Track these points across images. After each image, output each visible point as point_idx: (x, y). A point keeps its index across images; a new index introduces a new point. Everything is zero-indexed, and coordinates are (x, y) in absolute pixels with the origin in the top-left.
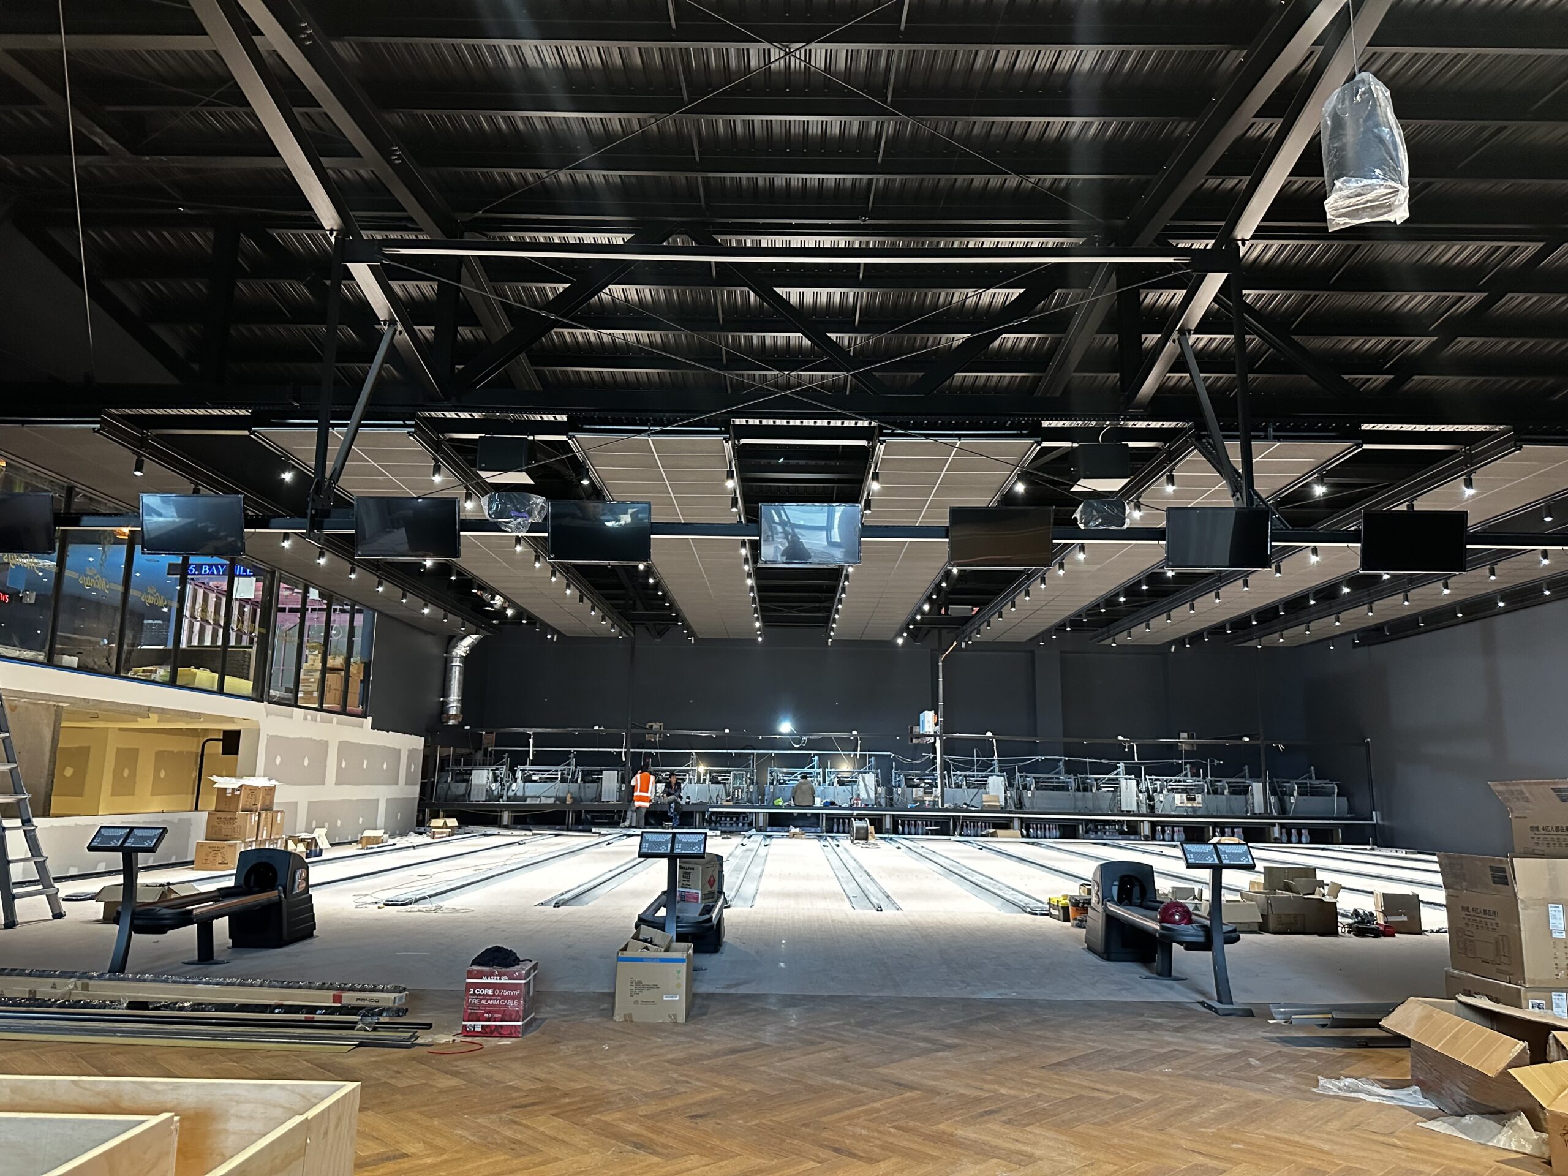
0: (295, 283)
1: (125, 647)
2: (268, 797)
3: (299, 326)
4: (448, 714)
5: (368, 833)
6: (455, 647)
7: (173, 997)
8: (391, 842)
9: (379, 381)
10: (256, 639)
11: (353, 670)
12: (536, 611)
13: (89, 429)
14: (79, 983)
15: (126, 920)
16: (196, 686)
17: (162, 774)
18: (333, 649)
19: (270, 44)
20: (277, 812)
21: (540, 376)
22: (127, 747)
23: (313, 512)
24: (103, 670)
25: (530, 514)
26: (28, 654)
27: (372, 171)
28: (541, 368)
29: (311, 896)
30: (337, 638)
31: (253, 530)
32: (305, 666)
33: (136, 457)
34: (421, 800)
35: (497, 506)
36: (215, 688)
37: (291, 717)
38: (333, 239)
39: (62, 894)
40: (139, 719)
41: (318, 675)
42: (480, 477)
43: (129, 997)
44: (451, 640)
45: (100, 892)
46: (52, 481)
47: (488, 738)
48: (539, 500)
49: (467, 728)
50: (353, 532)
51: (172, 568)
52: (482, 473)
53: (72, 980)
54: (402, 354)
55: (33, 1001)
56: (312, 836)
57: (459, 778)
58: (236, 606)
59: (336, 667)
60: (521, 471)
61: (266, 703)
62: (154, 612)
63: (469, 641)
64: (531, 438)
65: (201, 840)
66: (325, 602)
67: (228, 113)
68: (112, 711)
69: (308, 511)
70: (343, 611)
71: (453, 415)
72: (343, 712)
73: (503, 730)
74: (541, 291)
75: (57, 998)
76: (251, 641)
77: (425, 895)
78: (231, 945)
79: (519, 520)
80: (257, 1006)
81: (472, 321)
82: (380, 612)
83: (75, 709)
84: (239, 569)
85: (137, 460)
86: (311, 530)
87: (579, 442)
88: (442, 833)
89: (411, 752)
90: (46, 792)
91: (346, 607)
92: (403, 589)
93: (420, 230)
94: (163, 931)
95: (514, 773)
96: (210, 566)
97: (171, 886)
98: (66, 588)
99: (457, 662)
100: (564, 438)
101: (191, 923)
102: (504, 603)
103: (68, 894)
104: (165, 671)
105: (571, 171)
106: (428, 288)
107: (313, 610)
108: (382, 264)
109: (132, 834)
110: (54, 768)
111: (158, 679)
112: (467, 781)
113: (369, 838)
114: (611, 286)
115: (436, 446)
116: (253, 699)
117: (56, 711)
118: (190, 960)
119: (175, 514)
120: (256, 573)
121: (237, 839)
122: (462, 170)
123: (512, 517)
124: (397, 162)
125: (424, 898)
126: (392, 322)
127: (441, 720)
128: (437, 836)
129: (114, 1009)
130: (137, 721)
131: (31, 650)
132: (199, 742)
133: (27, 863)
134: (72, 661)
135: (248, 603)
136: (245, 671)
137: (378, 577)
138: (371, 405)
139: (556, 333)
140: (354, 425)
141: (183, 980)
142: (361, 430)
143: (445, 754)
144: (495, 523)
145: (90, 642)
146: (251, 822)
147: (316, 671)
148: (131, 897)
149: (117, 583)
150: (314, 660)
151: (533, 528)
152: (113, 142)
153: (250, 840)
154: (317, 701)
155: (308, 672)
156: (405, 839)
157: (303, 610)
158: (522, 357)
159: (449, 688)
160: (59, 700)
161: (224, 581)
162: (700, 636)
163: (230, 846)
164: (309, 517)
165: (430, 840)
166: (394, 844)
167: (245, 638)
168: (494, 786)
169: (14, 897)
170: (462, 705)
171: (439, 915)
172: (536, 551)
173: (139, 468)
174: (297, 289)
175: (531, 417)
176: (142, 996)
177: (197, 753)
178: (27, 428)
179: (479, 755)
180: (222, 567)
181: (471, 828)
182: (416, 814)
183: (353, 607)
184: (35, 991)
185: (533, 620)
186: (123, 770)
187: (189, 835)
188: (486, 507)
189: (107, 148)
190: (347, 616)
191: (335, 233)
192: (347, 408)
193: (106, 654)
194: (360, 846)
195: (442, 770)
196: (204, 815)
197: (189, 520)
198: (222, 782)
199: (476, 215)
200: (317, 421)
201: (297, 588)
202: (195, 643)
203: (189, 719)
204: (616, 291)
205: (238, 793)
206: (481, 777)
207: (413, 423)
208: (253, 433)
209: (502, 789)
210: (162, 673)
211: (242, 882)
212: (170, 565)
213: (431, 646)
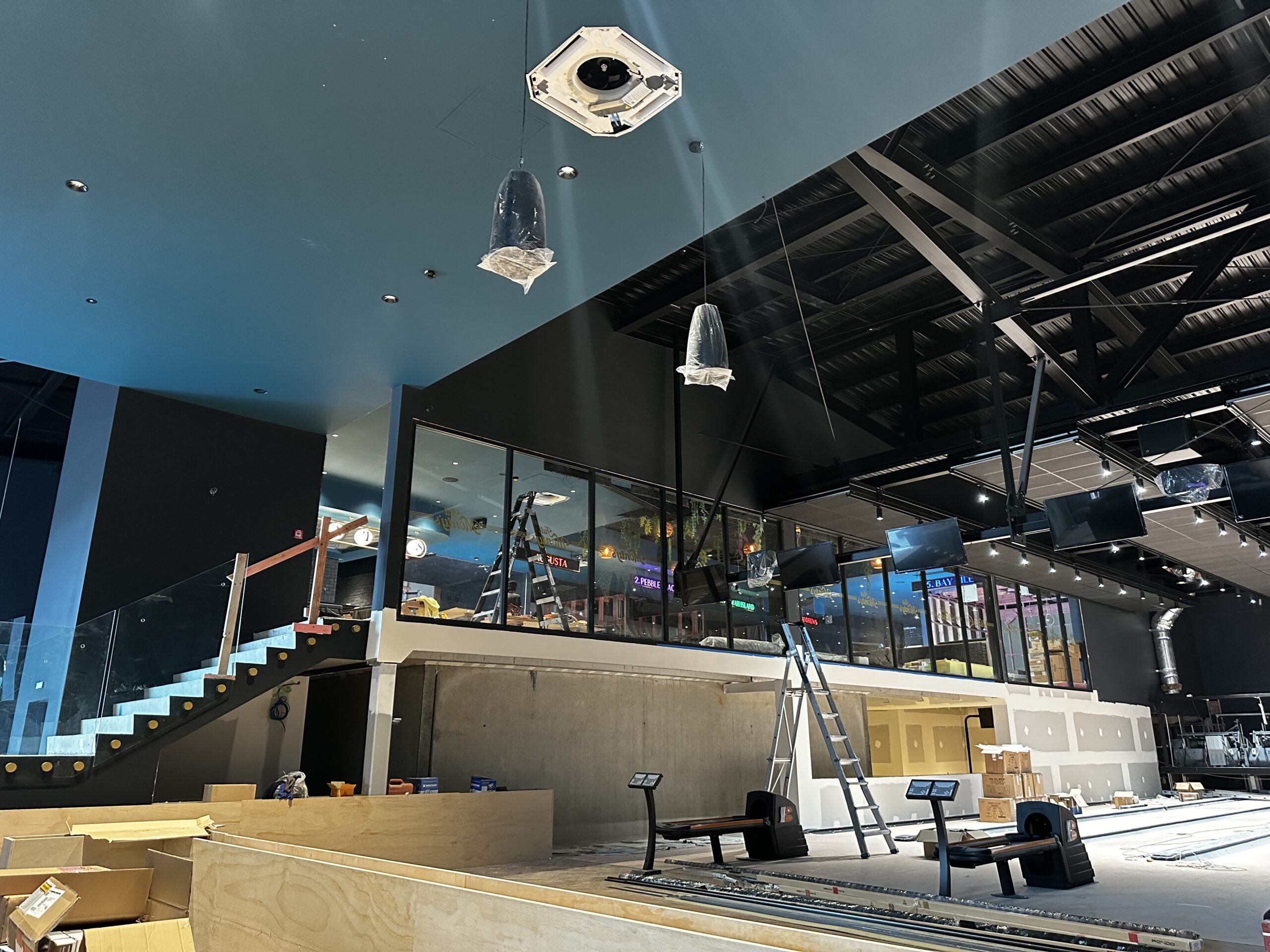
0: (957, 353)
1: (896, 648)
2: (1026, 761)
3: (967, 384)
4: (1167, 685)
5: (1118, 794)
6: (1158, 622)
7: (993, 921)
8: (1142, 803)
9: (1040, 407)
10: (986, 634)
11: (1071, 650)
12: (1232, 579)
13: (843, 494)
14: (921, 902)
15: (944, 855)
16: (951, 673)
17: (941, 745)
18: (1049, 634)
19: (907, 190)
20: (1036, 774)
21: (1182, 361)
22: (913, 724)
23: (1013, 520)
24: (885, 666)
25: (1207, 483)
26: (837, 658)
27: (997, 249)
28: (1181, 354)
29: (1084, 845)
30: (1051, 625)
31: (969, 543)
32: (1030, 651)
33: (876, 507)
34: (1160, 765)
35: (1171, 482)
36: (966, 674)
37: (1029, 694)
38: (980, 309)
39: (893, 836)
40: (917, 702)
41: (1043, 657)
42: (1146, 462)
43: (960, 917)
44: (1153, 617)
45: (919, 834)
46: (828, 536)
47: (1213, 705)
48: (1212, 468)
49: (1190, 696)
50: (1048, 530)
51: (915, 586)
52: (1148, 459)
53: (916, 899)
54: (1055, 379)
55: (893, 913)
56: (1069, 796)
57: (1193, 744)
58: (966, 608)
59: (1056, 649)
60: (1185, 448)
61: (1006, 683)
62: (909, 619)
63: (1170, 615)
64: (1188, 416)
65: (981, 797)
66: (1035, 596)
67: (888, 252)
68: (897, 696)
69: (1008, 520)
70: (1051, 602)
71: (1110, 415)
72: (1071, 687)
73: (1226, 697)
74: (1166, 288)
75: (909, 912)
76: (983, 635)
77: (1192, 851)
78: (1026, 884)
79: (1197, 490)
80: (1063, 935)
81: (1107, 334)
82: (1082, 599)
83: (873, 696)
84: (962, 579)
85: (877, 509)
86: (1014, 535)
87: (1239, 407)
88: (1190, 796)
89: (1141, 721)
90: (867, 759)
91: (1052, 599)
92: (1098, 576)
93: (1047, 277)
94: (971, 865)
95: (1251, 738)
96: (941, 580)
97: (968, 832)
98: (851, 611)
99: (1163, 636)
100: (1223, 407)
101: (991, 861)
102: (1196, 575)
103: (897, 835)
104: (928, 663)
105: (1169, 177)
106: (1062, 321)
107: (1026, 604)
108: (1023, 313)
109: (934, 786)
110: (869, 741)
111: (923, 670)
112: (1203, 747)
113: (1120, 799)
114: (1235, 259)
115: (1100, 446)
116: (996, 681)
117: (862, 698)
118: (997, 893)
119: (909, 544)
120: (976, 580)
121: (1009, 797)
122: (1069, 218)
123: (1189, 489)
124: (1016, 233)
125: (1191, 855)
126: (1040, 356)
127: (1161, 690)
128: (1186, 798)
129: (951, 925)
130: (915, 704)
131: (839, 654)
132: (962, 718)
133: (866, 810)
134: (865, 660)
135: (974, 605)
136: (984, 659)
137: (1074, 568)
138: (1037, 426)
139: (1188, 319)
140: (1029, 445)
141: (996, 907)
142: (1035, 448)
143: (1173, 722)
144: (1174, 498)
145: (874, 646)
146: (1016, 783)
147: (1041, 654)
148: (944, 837)
149: (882, 601)
150: (1037, 645)
151: (1213, 495)
152: (823, 302)
153: (1019, 797)
154: (1047, 678)
155: (1034, 655)
156: (1154, 801)
157: (1018, 606)
158: (1161, 350)
159: (1162, 660)
160: (863, 689)
161: (953, 591)
163: (1005, 802)
164: (1010, 525)
165: (1179, 803)
166: (1146, 805)
167: (978, 633)
168: (1232, 751)
169: (863, 835)
170: (1178, 675)
171: (1208, 872)
172: (1218, 520)
173: (880, 515)
174: (959, 357)
175: (1184, 397)
176: (969, 917)
177: (963, 727)
178: (808, 503)
179: (1208, 722)
180: (950, 580)
181: (1218, 792)
182: (1159, 778)
183: (1058, 597)
184: (893, 905)
185: (1231, 588)
186: (913, 742)
187: (971, 793)
188: (1160, 486)
189: (820, 307)
190: (1056, 606)
191: (981, 303)
192: (1019, 434)
193: (884, 653)
194: (1114, 806)
195: (1174, 737)
196: (979, 777)
197: (920, 546)
198: (987, 749)
199: (1090, 248)
200: (999, 450)
201: (1010, 587)
202: (942, 640)
203: (951, 700)
204: (1243, 260)
205: (1001, 758)
206: (1216, 743)
207: (1077, 431)
208: (952, 471)
209: (1242, 754)
210: (925, 664)
211: (1023, 830)
212: (913, 583)
213: (1136, 624)
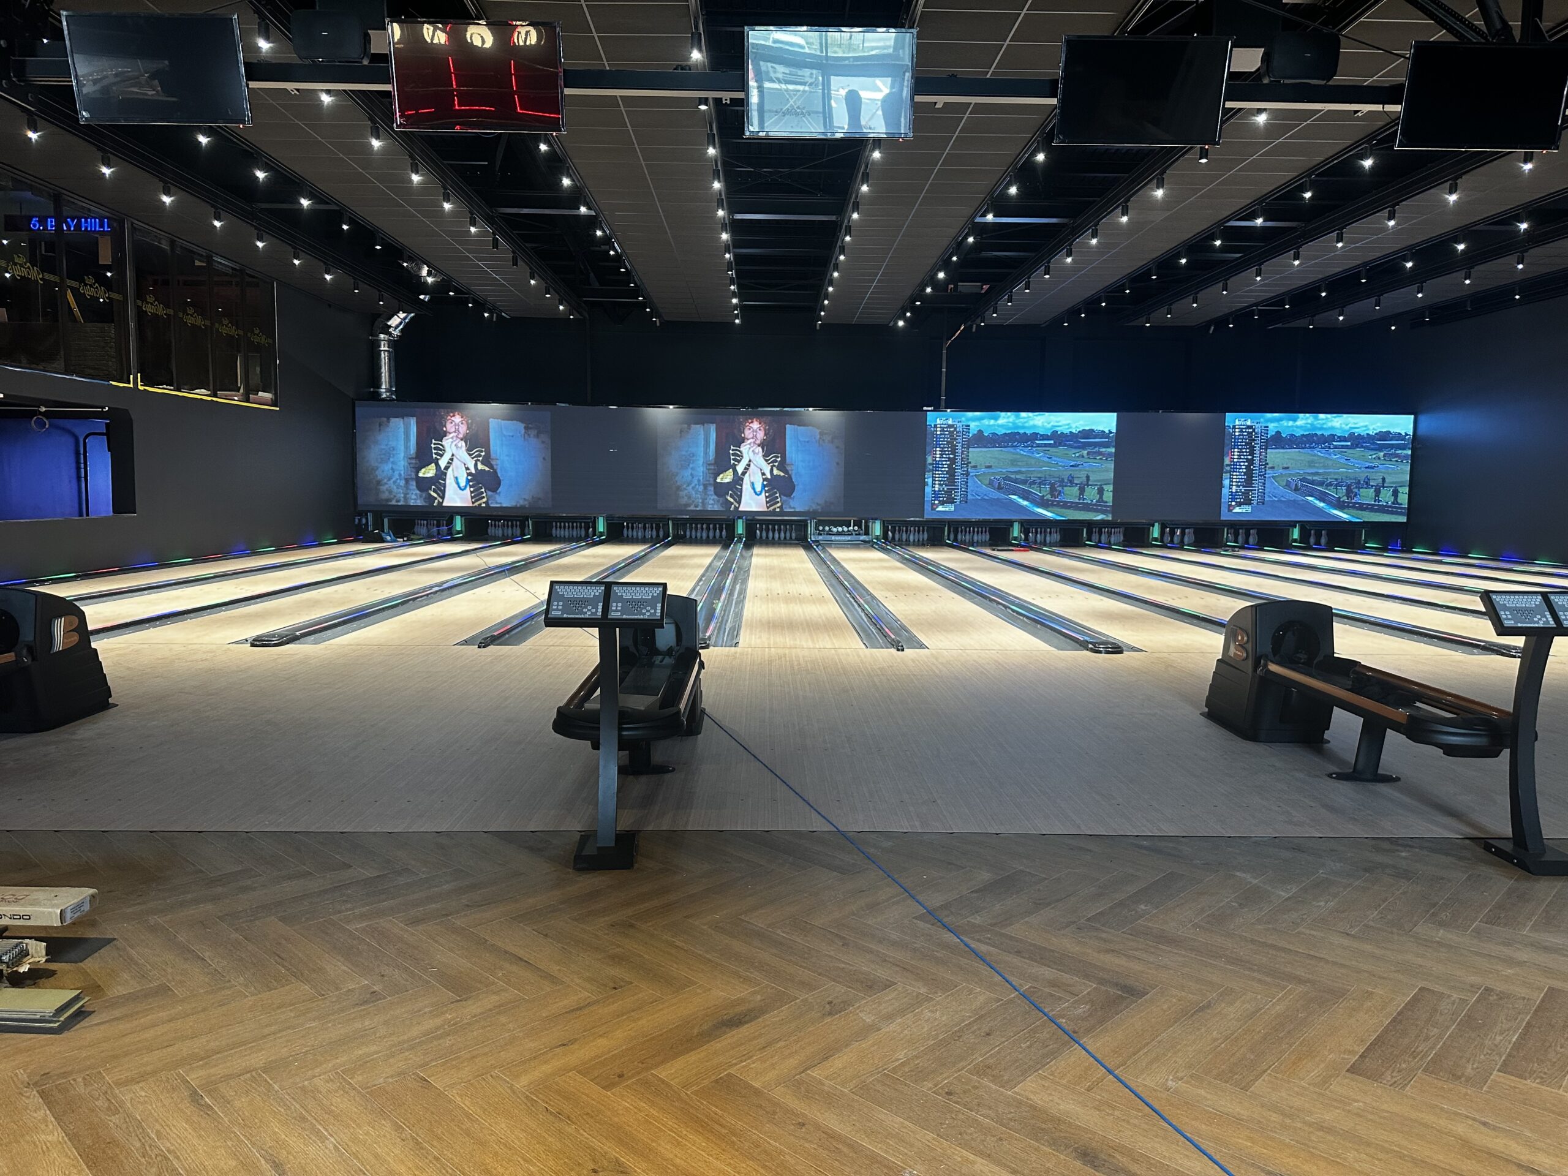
12: (464, 280)
63: (396, 321)
99: (386, 347)
159: (380, 377)
162: (666, 319)
185: (463, 293)
